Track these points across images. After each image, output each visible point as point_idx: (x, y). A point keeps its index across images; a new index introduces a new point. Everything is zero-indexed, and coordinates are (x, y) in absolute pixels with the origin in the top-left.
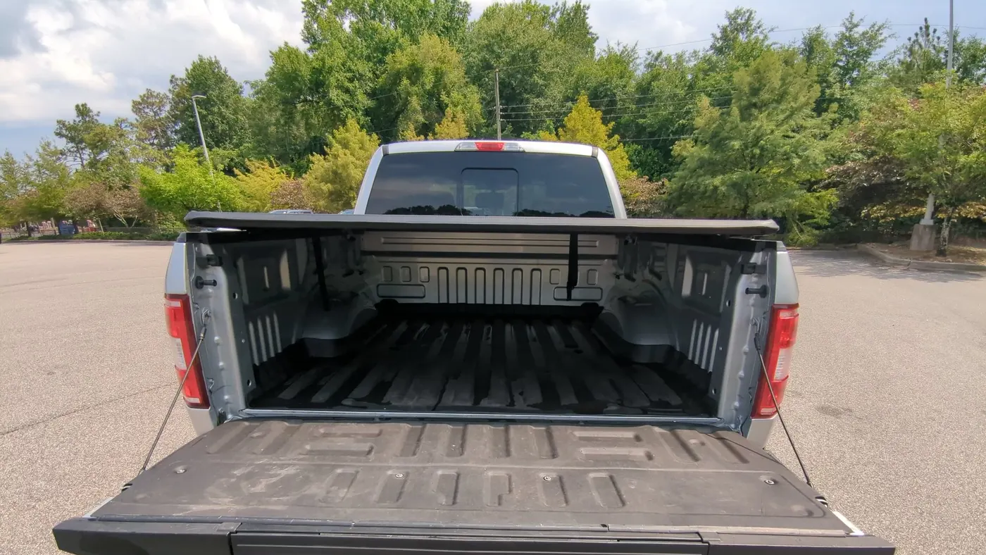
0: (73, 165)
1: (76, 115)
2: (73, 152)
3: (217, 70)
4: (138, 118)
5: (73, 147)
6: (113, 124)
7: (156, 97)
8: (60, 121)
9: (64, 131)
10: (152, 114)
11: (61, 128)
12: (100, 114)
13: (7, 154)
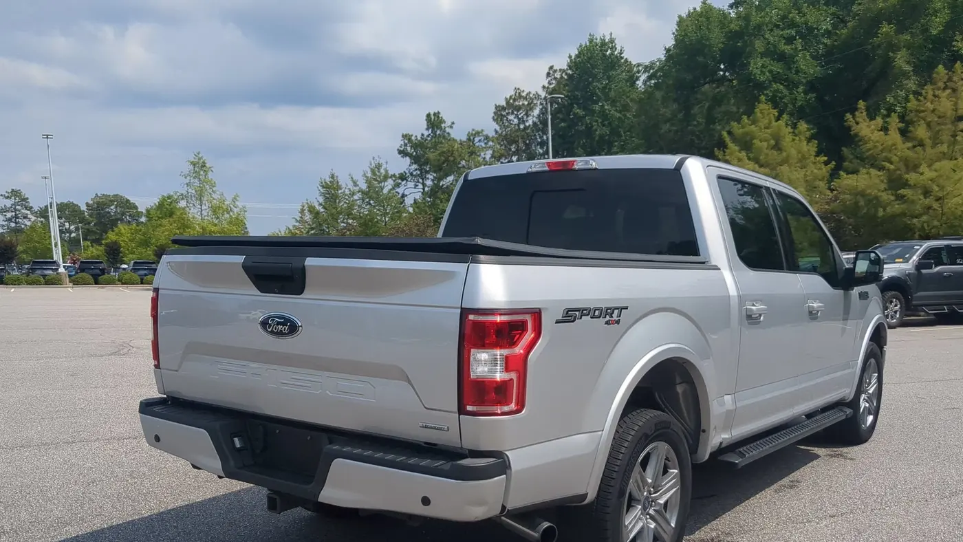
0: (412, 193)
1: (426, 127)
2: (415, 176)
3: (609, 51)
4: (498, 128)
5: (416, 170)
6: (464, 138)
7: (525, 98)
8: (406, 135)
9: (409, 149)
10: (516, 121)
11: (406, 145)
12: (454, 126)
13: (332, 177)
